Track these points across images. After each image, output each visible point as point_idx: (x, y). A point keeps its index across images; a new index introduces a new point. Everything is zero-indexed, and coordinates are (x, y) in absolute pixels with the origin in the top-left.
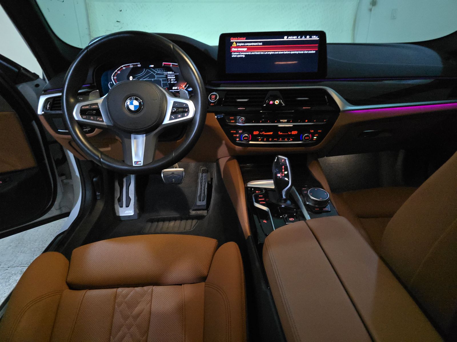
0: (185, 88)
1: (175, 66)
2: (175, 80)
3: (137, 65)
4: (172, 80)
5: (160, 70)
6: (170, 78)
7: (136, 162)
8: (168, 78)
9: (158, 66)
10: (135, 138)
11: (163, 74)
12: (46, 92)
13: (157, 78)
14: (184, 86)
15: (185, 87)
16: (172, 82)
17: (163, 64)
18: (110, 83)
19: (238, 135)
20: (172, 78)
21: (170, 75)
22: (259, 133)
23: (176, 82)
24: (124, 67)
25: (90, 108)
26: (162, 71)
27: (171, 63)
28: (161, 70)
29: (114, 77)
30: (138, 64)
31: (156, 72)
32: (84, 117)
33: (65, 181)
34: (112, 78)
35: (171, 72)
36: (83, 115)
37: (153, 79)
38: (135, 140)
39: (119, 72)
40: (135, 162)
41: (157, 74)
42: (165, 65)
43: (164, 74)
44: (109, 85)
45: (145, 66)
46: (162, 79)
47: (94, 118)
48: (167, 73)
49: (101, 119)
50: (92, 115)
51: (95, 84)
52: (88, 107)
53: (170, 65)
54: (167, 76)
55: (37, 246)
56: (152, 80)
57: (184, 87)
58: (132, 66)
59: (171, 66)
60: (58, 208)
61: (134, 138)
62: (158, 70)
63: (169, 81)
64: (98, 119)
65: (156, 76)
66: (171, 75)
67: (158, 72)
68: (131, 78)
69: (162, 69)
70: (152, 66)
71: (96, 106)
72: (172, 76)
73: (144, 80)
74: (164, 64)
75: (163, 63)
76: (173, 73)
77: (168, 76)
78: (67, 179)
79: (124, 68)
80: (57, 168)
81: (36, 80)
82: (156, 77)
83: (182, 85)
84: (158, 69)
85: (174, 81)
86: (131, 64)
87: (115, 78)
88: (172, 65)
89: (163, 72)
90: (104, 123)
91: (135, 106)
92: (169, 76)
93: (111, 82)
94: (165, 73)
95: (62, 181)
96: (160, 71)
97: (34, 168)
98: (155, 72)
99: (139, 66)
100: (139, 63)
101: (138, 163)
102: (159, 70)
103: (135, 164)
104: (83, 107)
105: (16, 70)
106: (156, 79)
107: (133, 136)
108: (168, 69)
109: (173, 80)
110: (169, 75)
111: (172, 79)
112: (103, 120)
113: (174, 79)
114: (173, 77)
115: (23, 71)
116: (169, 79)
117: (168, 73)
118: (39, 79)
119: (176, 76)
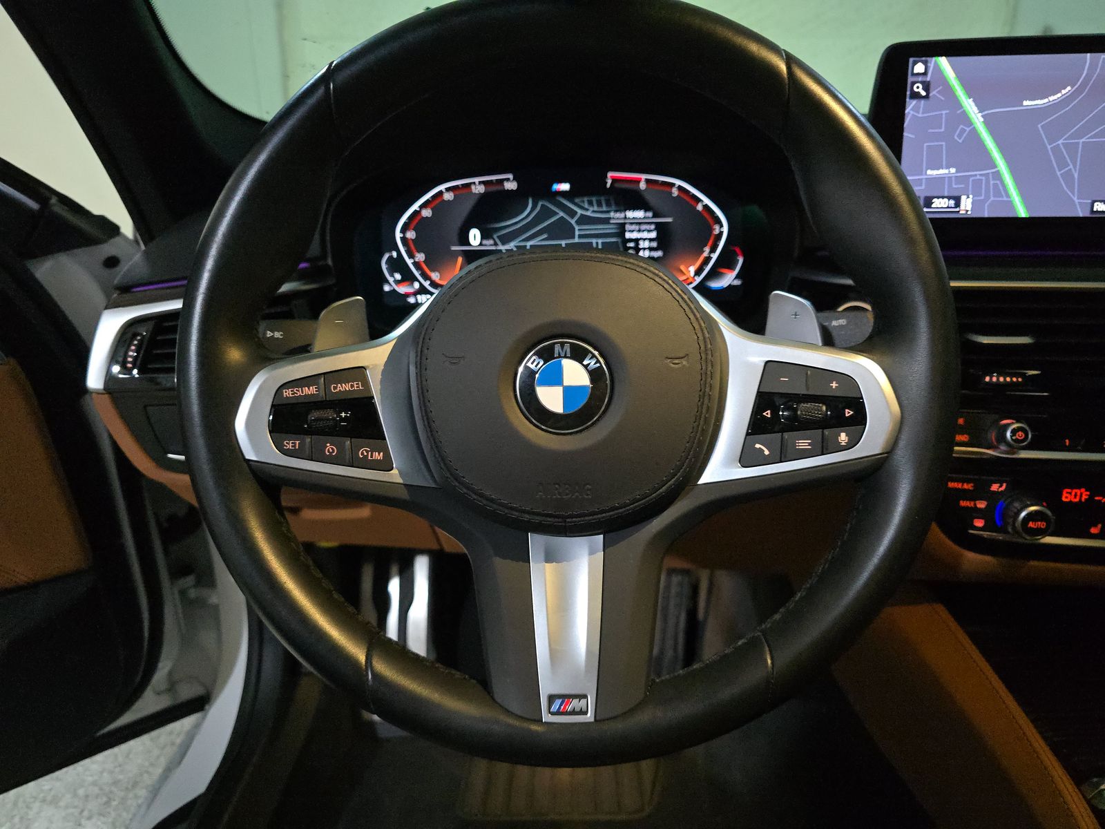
0: (698, 279)
1: (662, 188)
2: (654, 244)
3: (501, 182)
4: (642, 244)
5: (595, 203)
6: (634, 235)
7: (558, 702)
8: (628, 235)
9: (588, 187)
10: (550, 557)
11: (606, 221)
12: (124, 294)
13: (580, 236)
14: (692, 270)
15: (698, 272)
16: (641, 253)
17: (609, 182)
18: (391, 257)
19: (982, 505)
20: (645, 235)
21: (637, 223)
22: (1091, 498)
23: (659, 254)
24: (448, 190)
25: (322, 393)
26: (604, 208)
27: (644, 177)
28: (599, 204)
29: (403, 230)
30: (508, 180)
31: (580, 212)
32: (289, 445)
33: (193, 593)
34: (398, 235)
35: (639, 214)
36: (284, 435)
37: (563, 243)
38: (549, 567)
39: (427, 213)
40: (551, 699)
41: (584, 220)
42: (617, 185)
43: (612, 221)
44: (384, 266)
45: (533, 187)
46: (600, 241)
47: (341, 448)
48: (622, 215)
49: (378, 456)
50: (333, 431)
51: (330, 262)
52: (312, 390)
53: (638, 181)
54: (622, 228)
55: (96, 778)
56: (561, 245)
57: (692, 274)
58: (480, 189)
59: (643, 186)
60: (164, 686)
61: (542, 556)
62: (586, 206)
63: (630, 248)
64: (362, 453)
65: (577, 228)
66: (640, 223)
67: (588, 214)
68: (475, 236)
69: (603, 199)
70: (565, 187)
71: (357, 386)
72: (643, 227)
73: (529, 244)
74: (615, 180)
75: (610, 174)
76: (650, 214)
77: (628, 227)
78: (199, 583)
79: (448, 196)
80: (166, 552)
81: (104, 241)
82: (577, 233)
83: (682, 268)
84: (586, 199)
85: (651, 249)
86: (477, 180)
87: (411, 235)
88: (648, 181)
89: (608, 212)
90: (395, 476)
91: (569, 392)
92: (633, 227)
93: (395, 254)
94: (617, 216)
95: (183, 593)
96: (596, 208)
97: (76, 574)
98: (572, 214)
99: (511, 186)
100: (511, 176)
101: (569, 708)
102: (590, 203)
103: (553, 714)
104: (287, 393)
105: (33, 205)
106: (576, 240)
107: (536, 542)
108: (631, 199)
109: (646, 244)
110: (632, 224)
111: (645, 239)
112: (387, 455)
113: (651, 240)
114: (649, 231)
115: (58, 209)
116: (631, 240)
117: (630, 214)
118: (117, 239)
119: (660, 227)
